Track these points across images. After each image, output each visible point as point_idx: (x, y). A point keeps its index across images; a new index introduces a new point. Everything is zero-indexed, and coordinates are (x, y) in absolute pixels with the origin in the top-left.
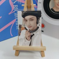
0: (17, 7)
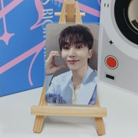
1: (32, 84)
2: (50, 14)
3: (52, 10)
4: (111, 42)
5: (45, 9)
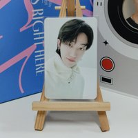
2: (41, 14)
3: (42, 10)
4: (106, 43)
5: (35, 9)
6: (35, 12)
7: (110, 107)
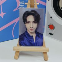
0: (22, 4)
1: (14, 37)
3: (24, 2)
4: (51, 18)
5: (20, 1)
6: (20, 3)
7: (48, 50)
